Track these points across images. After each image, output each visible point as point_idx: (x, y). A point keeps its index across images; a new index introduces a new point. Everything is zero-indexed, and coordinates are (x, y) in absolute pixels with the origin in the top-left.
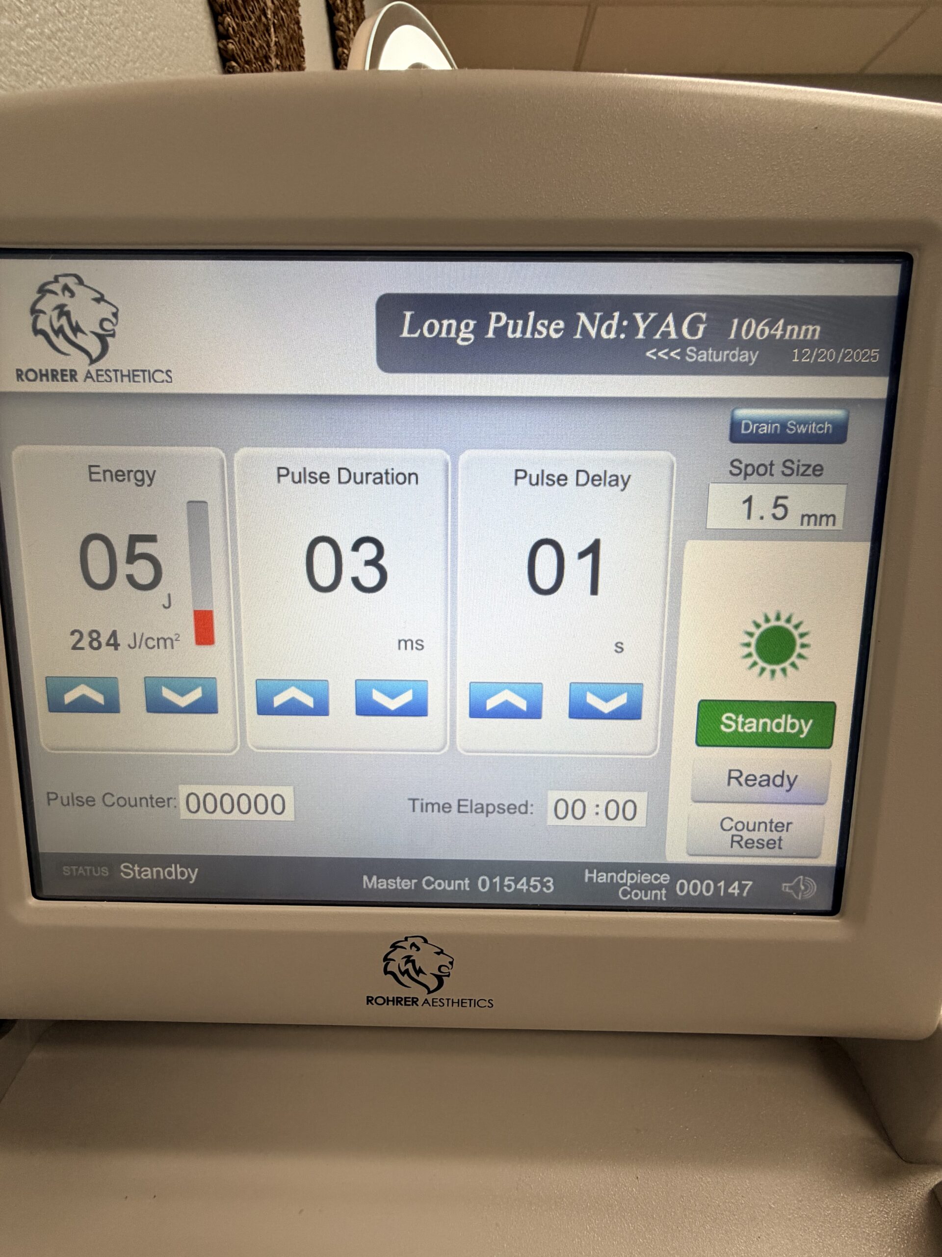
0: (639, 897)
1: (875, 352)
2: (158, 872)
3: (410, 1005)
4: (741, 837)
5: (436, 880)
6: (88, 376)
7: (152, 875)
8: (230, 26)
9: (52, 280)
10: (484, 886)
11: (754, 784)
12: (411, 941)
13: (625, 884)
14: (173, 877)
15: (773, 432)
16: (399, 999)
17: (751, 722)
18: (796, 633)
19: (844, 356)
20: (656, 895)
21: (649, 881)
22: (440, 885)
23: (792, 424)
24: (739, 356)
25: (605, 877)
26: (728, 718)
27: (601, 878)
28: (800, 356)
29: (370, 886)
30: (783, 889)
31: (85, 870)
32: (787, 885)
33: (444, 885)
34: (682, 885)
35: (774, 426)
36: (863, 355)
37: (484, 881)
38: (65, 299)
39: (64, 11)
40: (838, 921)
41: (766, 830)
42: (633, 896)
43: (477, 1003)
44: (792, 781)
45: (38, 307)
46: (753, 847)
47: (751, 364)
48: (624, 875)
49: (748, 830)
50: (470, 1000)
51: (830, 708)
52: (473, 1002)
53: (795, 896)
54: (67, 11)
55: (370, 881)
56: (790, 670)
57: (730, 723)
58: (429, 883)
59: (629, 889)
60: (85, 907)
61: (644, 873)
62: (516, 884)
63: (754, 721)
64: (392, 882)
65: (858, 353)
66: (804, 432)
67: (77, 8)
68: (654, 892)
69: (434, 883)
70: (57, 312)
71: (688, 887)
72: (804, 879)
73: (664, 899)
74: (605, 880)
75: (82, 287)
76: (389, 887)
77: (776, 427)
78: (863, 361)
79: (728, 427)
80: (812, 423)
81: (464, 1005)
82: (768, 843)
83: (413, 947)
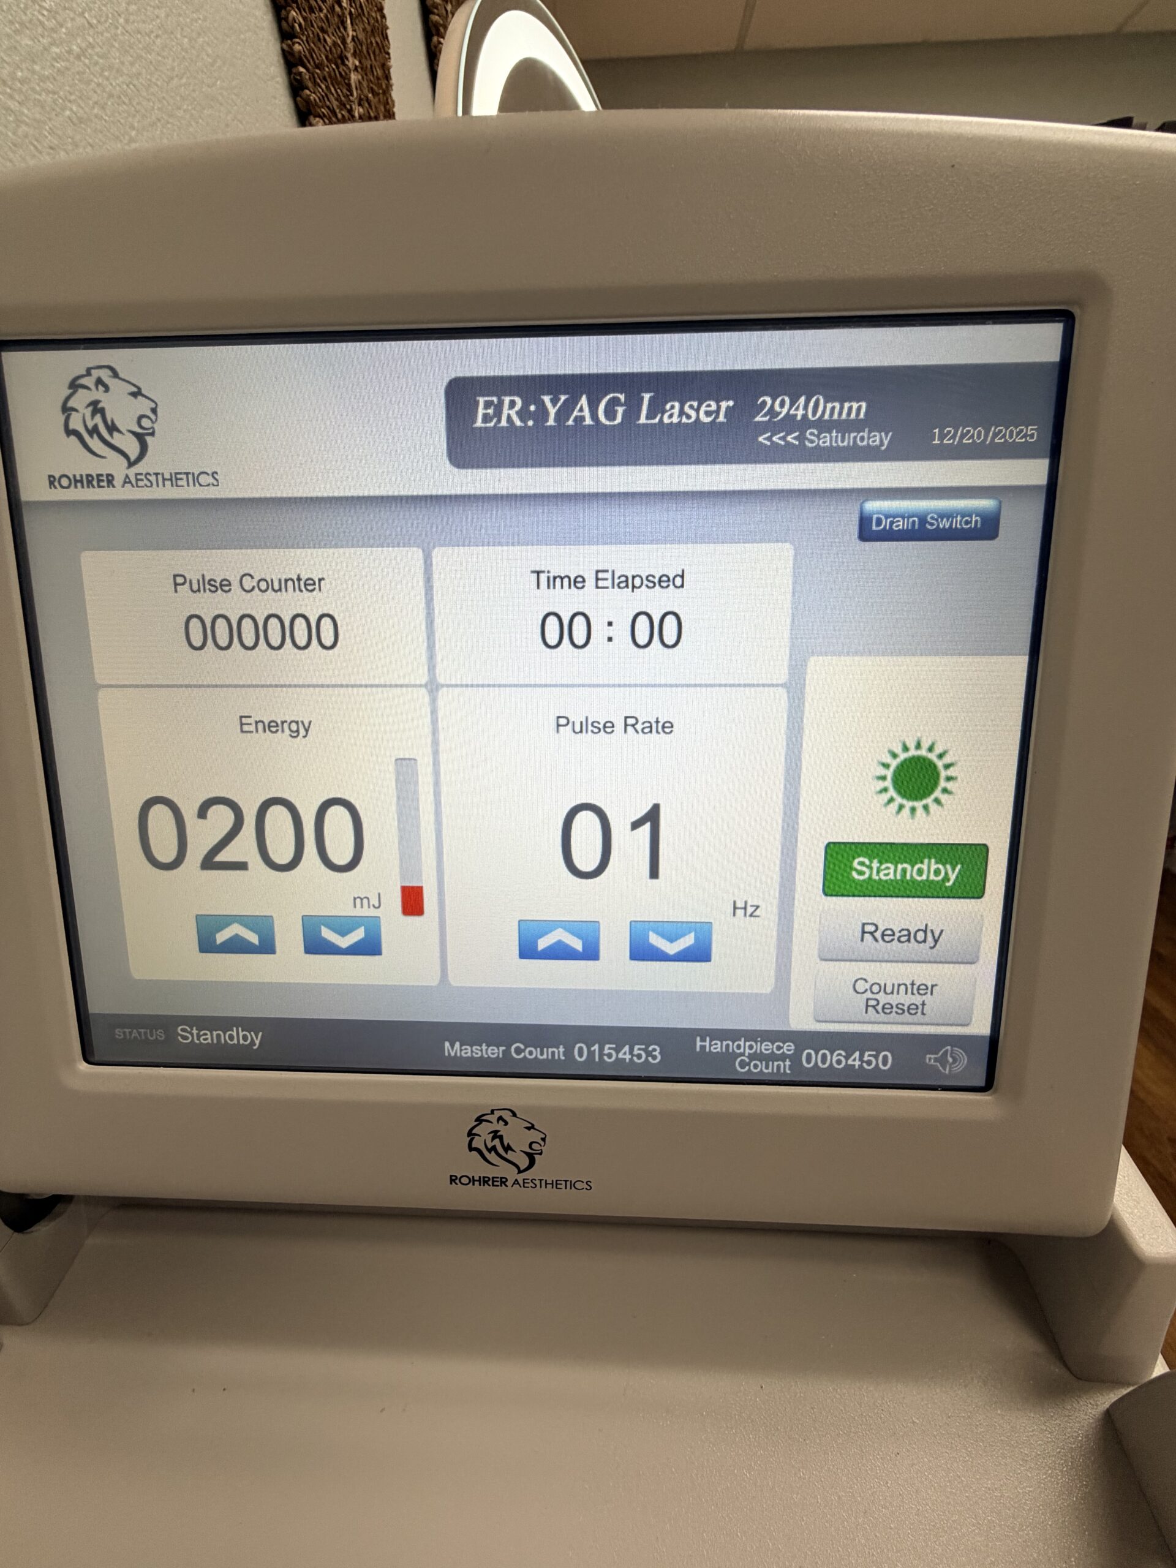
0: (759, 1070)
1: (1032, 430)
2: (218, 1036)
3: (498, 1186)
4: (878, 1001)
5: (526, 1047)
6: (127, 481)
7: (212, 1040)
8: (295, 22)
9: (84, 373)
10: (581, 1055)
11: (893, 940)
12: (497, 1114)
13: (743, 1054)
14: (235, 1041)
15: (910, 527)
16: (486, 1179)
17: (888, 868)
18: (940, 764)
19: (995, 435)
20: (779, 1067)
21: (770, 1051)
22: (531, 1053)
23: (932, 518)
24: (869, 438)
25: (719, 1046)
26: (862, 864)
27: (715, 1046)
28: (942, 437)
29: (453, 1054)
30: (927, 1061)
31: (140, 1033)
32: (933, 1056)
33: (536, 1053)
34: (809, 1056)
35: (911, 520)
36: (1018, 434)
37: (581, 1049)
38: (98, 394)
39: (95, 21)
40: (990, 1098)
41: (906, 993)
42: (752, 1068)
43: (573, 1185)
44: (937, 936)
45: (70, 404)
46: (891, 1012)
47: (883, 448)
48: (742, 1043)
49: (885, 992)
50: (566, 1181)
51: (982, 851)
52: (568, 1183)
53: (943, 1071)
54: (99, 22)
55: (452, 1048)
56: (933, 807)
57: (862, 869)
58: (518, 1051)
59: (747, 1060)
60: (140, 1073)
61: (765, 1041)
62: (617, 1052)
63: (891, 866)
64: (477, 1049)
65: (1011, 432)
66: (947, 527)
67: (110, 15)
68: (776, 1064)
69: (524, 1051)
70: (90, 409)
71: (816, 1058)
72: (952, 1050)
73: (788, 1071)
74: (719, 1050)
75: (117, 380)
76: (474, 1054)
77: (914, 522)
78: (1017, 440)
79: (856, 522)
80: (957, 517)
81: (559, 1186)
82: (909, 1008)
83: (501, 1122)
